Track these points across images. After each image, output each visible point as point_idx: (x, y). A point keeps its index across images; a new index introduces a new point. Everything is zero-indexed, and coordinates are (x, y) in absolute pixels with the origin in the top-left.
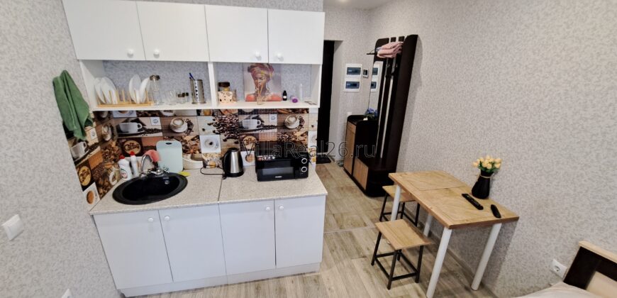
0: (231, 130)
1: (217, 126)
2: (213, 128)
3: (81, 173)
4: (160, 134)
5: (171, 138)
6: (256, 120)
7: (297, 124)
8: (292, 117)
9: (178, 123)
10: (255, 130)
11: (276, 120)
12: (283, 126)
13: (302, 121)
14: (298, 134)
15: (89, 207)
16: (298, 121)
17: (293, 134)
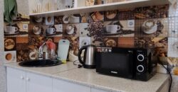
0: (98, 34)
1: (90, 30)
2: (87, 32)
3: (7, 41)
4: (61, 35)
5: (66, 38)
6: (117, 26)
7: (155, 29)
8: (149, 22)
9: (70, 28)
10: (115, 35)
11: (133, 26)
12: (140, 31)
13: (160, 26)
14: (156, 40)
15: (6, 61)
16: (156, 26)
17: (150, 39)
